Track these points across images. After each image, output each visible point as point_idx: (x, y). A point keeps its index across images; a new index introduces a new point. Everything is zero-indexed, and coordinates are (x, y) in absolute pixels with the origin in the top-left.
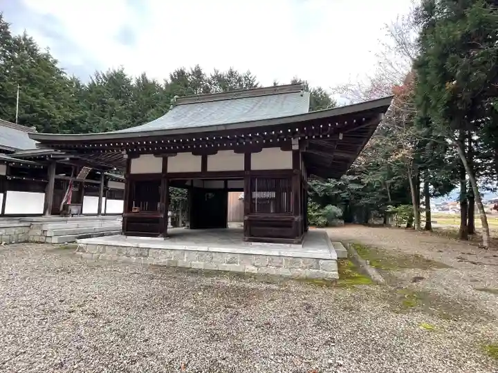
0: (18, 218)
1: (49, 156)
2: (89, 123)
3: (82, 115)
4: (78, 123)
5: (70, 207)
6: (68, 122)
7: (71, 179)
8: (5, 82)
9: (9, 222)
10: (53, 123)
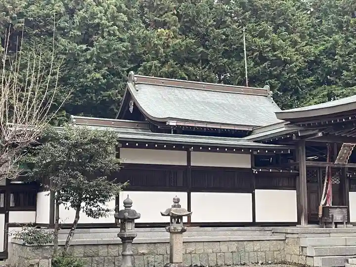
0: (271, 228)
1: (296, 134)
2: (341, 56)
3: (329, 45)
4: (325, 61)
5: (331, 211)
6: (310, 63)
7: (327, 165)
8: (228, 26)
9: (262, 233)
10: (291, 71)
